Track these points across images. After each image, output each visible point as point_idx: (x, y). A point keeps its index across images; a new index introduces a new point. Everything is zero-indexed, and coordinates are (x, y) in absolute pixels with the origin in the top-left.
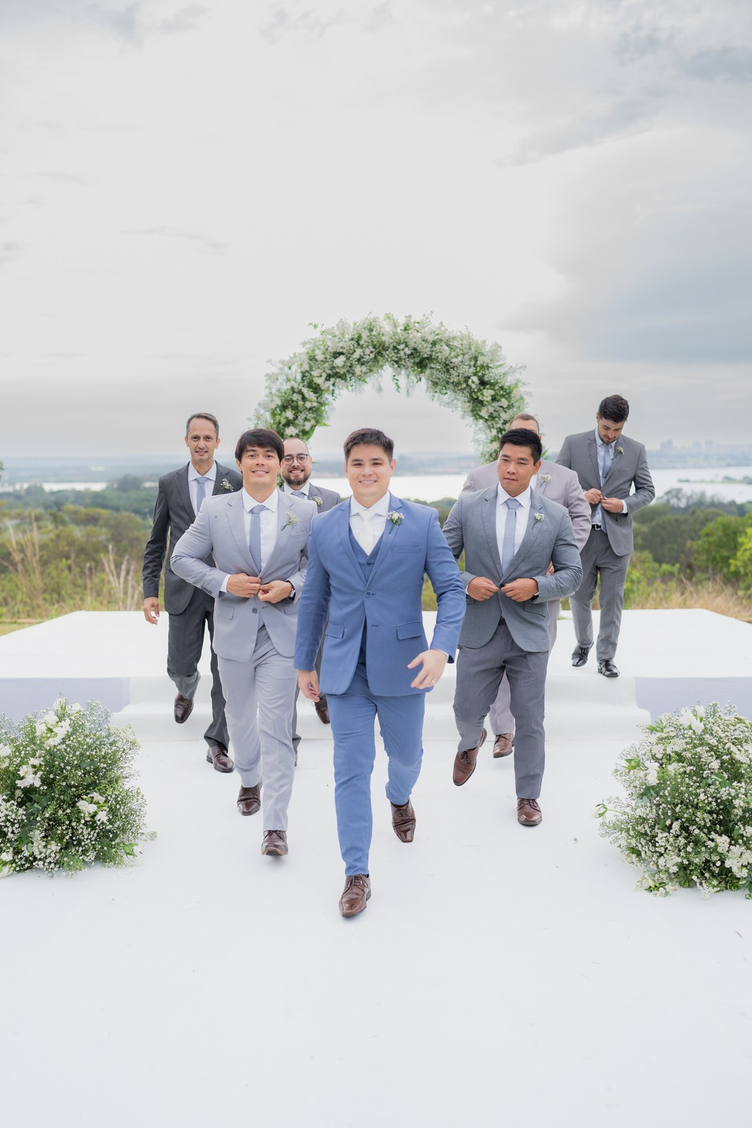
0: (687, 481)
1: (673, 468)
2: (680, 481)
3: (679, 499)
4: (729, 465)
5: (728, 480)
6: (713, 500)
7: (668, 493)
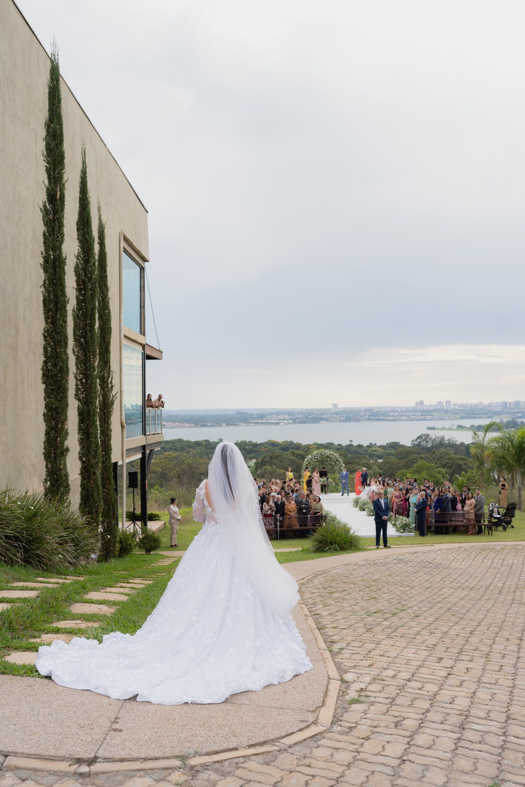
0: (433, 428)
1: (425, 419)
2: (429, 428)
3: (427, 442)
4: (462, 418)
5: (460, 427)
6: (449, 443)
7: (420, 437)
